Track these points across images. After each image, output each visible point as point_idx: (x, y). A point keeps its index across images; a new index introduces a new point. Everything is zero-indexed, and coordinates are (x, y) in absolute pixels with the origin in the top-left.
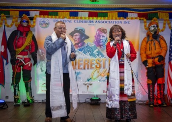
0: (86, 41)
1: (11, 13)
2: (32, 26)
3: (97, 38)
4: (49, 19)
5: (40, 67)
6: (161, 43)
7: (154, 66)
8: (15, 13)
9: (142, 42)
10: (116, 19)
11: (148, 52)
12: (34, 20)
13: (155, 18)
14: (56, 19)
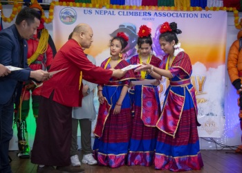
4: (76, 8)
10: (188, 10)
12: (51, 10)
14: (89, 9)
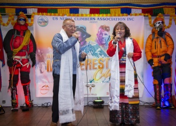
0: (87, 40)
1: (7, 10)
2: (29, 25)
3: (100, 36)
4: (48, 17)
5: (39, 68)
6: (167, 40)
7: (160, 65)
8: (11, 11)
9: (147, 40)
10: (119, 16)
11: (154, 51)
12: (32, 18)
13: (160, 14)
14: (56, 17)
